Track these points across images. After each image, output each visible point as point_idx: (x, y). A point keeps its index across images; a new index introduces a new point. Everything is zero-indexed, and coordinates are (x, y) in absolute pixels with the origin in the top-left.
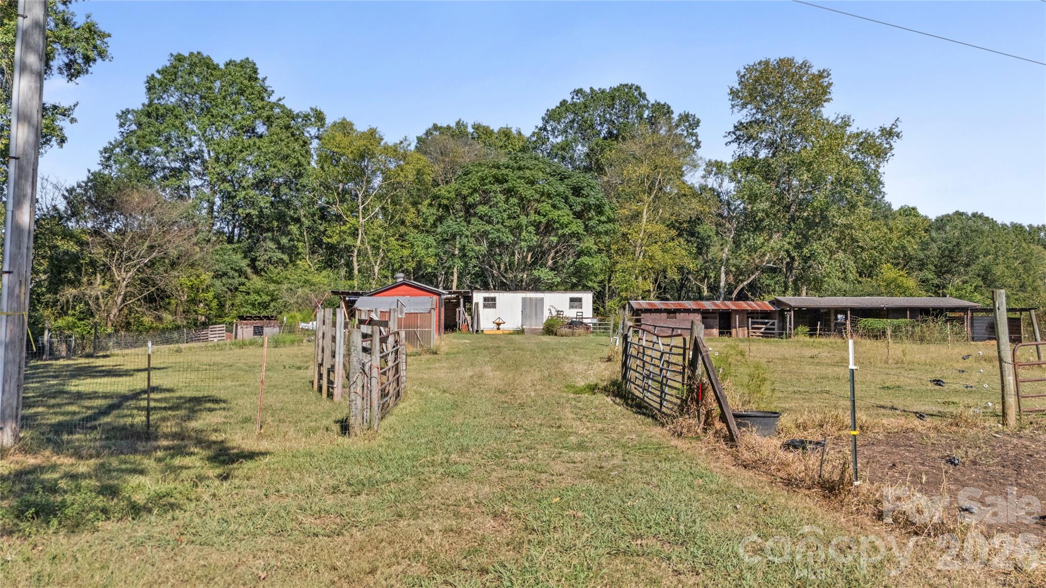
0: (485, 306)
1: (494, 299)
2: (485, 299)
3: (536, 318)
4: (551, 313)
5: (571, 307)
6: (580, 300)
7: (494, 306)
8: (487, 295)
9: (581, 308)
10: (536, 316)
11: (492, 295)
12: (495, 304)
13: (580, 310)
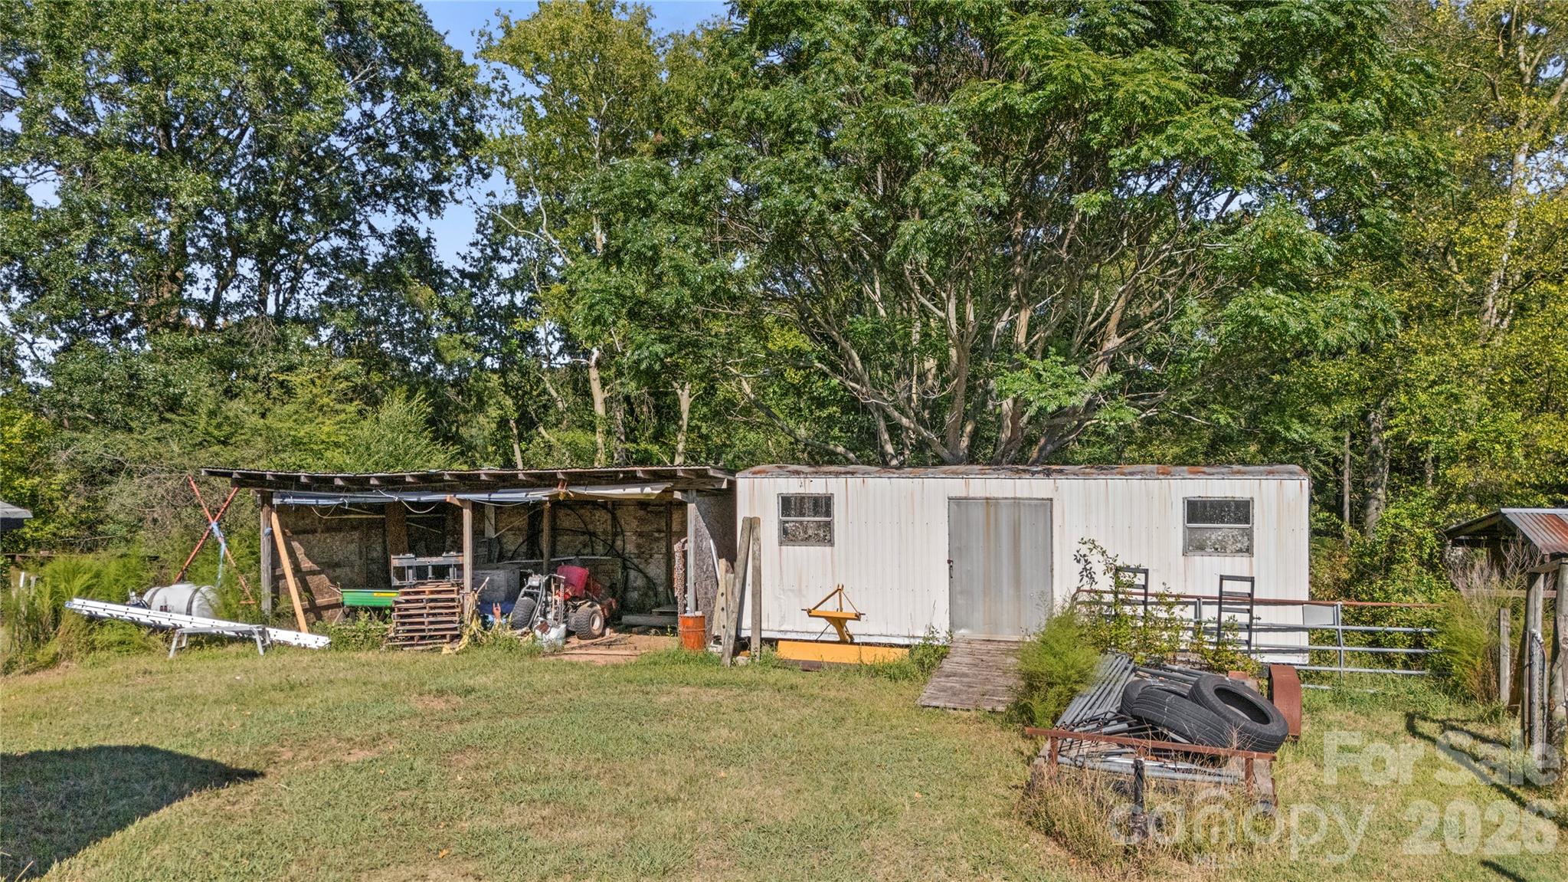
0: (787, 536)
1: (822, 505)
2: (788, 504)
3: (1018, 597)
4: (1087, 572)
5: (1194, 546)
6: (1240, 511)
7: (825, 536)
8: (793, 486)
9: (1249, 550)
10: (1017, 582)
11: (816, 486)
12: (828, 526)
13: (1237, 565)
